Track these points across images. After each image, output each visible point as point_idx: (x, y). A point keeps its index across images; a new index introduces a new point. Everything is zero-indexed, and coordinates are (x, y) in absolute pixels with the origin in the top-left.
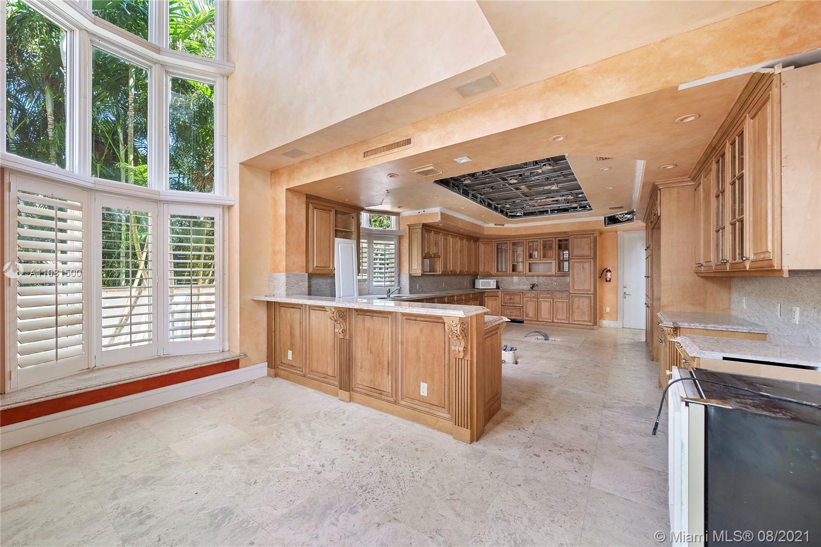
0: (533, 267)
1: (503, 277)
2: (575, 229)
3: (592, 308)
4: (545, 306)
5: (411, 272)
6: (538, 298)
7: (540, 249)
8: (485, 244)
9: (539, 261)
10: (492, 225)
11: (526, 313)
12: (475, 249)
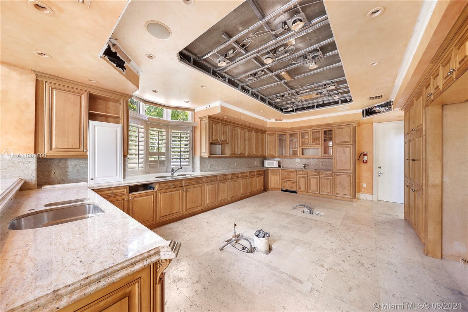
0: (306, 152)
1: (284, 159)
2: (337, 121)
3: (352, 184)
4: (313, 182)
5: (201, 155)
6: (308, 175)
7: (310, 137)
8: (270, 135)
9: (309, 147)
10: (273, 120)
11: (299, 186)
12: (263, 139)
